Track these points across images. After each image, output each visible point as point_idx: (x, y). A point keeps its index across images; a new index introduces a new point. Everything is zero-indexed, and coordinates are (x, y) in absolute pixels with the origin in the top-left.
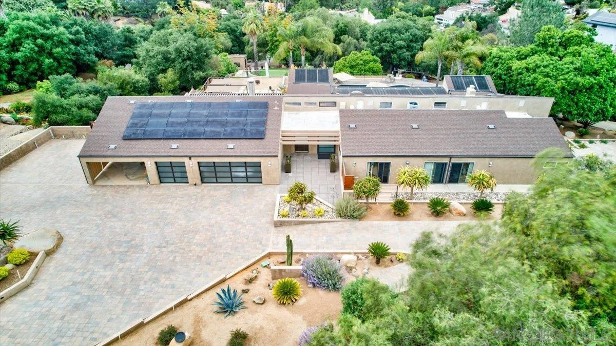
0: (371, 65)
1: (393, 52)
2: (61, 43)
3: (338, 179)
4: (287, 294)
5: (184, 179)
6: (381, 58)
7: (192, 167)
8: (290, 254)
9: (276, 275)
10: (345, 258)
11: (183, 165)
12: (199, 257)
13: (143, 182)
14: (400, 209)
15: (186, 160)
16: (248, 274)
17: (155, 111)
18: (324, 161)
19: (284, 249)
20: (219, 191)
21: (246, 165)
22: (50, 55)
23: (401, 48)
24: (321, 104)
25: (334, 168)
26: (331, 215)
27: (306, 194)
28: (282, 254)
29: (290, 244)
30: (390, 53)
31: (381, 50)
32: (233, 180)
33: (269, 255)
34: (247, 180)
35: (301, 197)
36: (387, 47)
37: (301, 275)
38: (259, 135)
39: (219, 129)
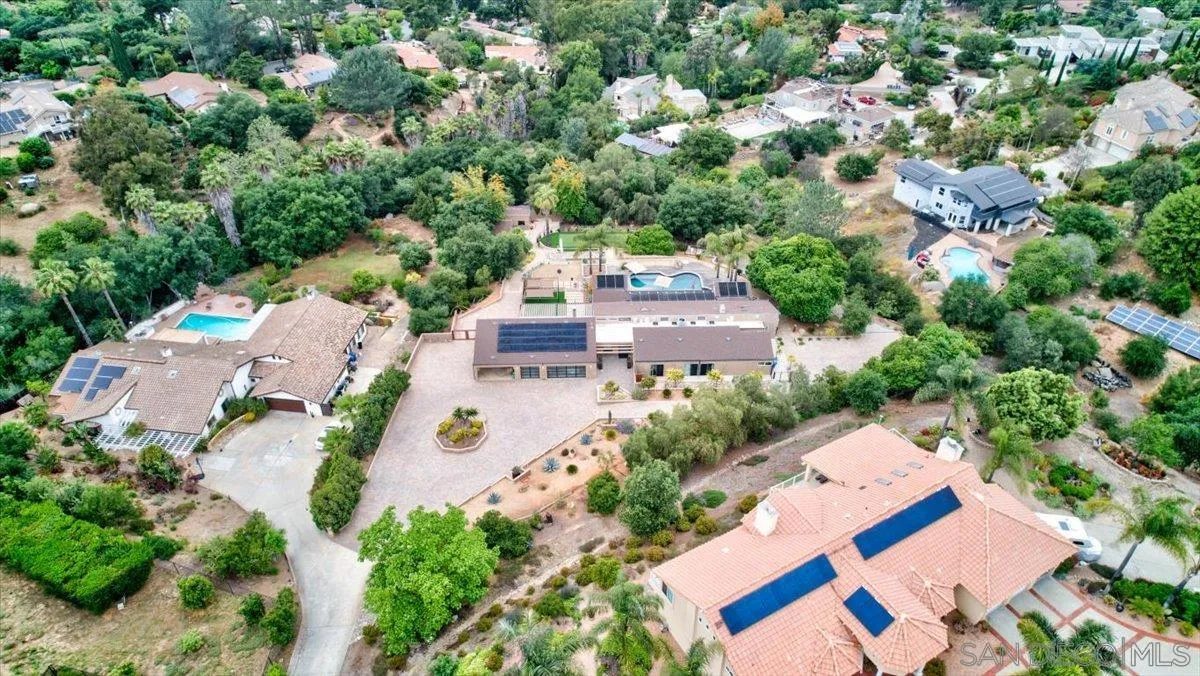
0: (662, 243)
1: (686, 226)
2: (340, 212)
3: (632, 374)
4: (611, 436)
5: (537, 375)
6: (673, 233)
7: (543, 369)
8: (610, 419)
9: (604, 429)
10: (636, 421)
11: (538, 368)
12: (562, 423)
13: (510, 378)
14: (667, 394)
15: (540, 366)
16: (590, 429)
17: (513, 331)
18: (622, 360)
19: (607, 417)
20: (560, 383)
21: (576, 367)
22: (332, 226)
23: (691, 223)
24: (620, 319)
25: (630, 366)
26: (629, 398)
27: (615, 386)
28: (605, 419)
29: (610, 414)
30: (681, 227)
31: (673, 224)
32: (567, 375)
33: (598, 420)
34: (576, 375)
35: (611, 388)
36: (678, 221)
37: (616, 428)
38: (584, 348)
39: (557, 344)
